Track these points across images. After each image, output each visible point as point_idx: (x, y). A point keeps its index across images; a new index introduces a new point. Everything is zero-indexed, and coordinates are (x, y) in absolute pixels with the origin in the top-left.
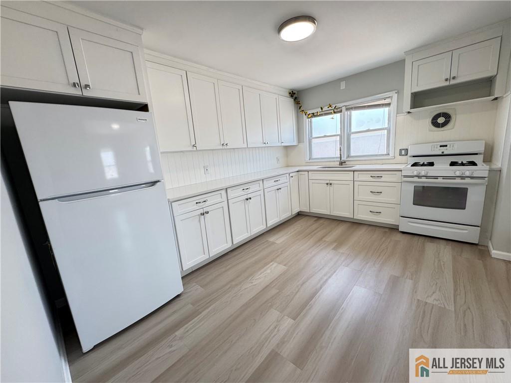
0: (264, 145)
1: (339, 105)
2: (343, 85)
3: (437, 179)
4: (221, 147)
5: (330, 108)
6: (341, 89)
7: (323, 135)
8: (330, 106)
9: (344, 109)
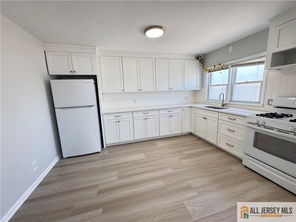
0: (169, 90)
1: (225, 64)
2: (230, 50)
3: (273, 130)
4: (138, 91)
5: (220, 66)
6: (230, 51)
7: (217, 84)
8: (220, 65)
9: (230, 66)
